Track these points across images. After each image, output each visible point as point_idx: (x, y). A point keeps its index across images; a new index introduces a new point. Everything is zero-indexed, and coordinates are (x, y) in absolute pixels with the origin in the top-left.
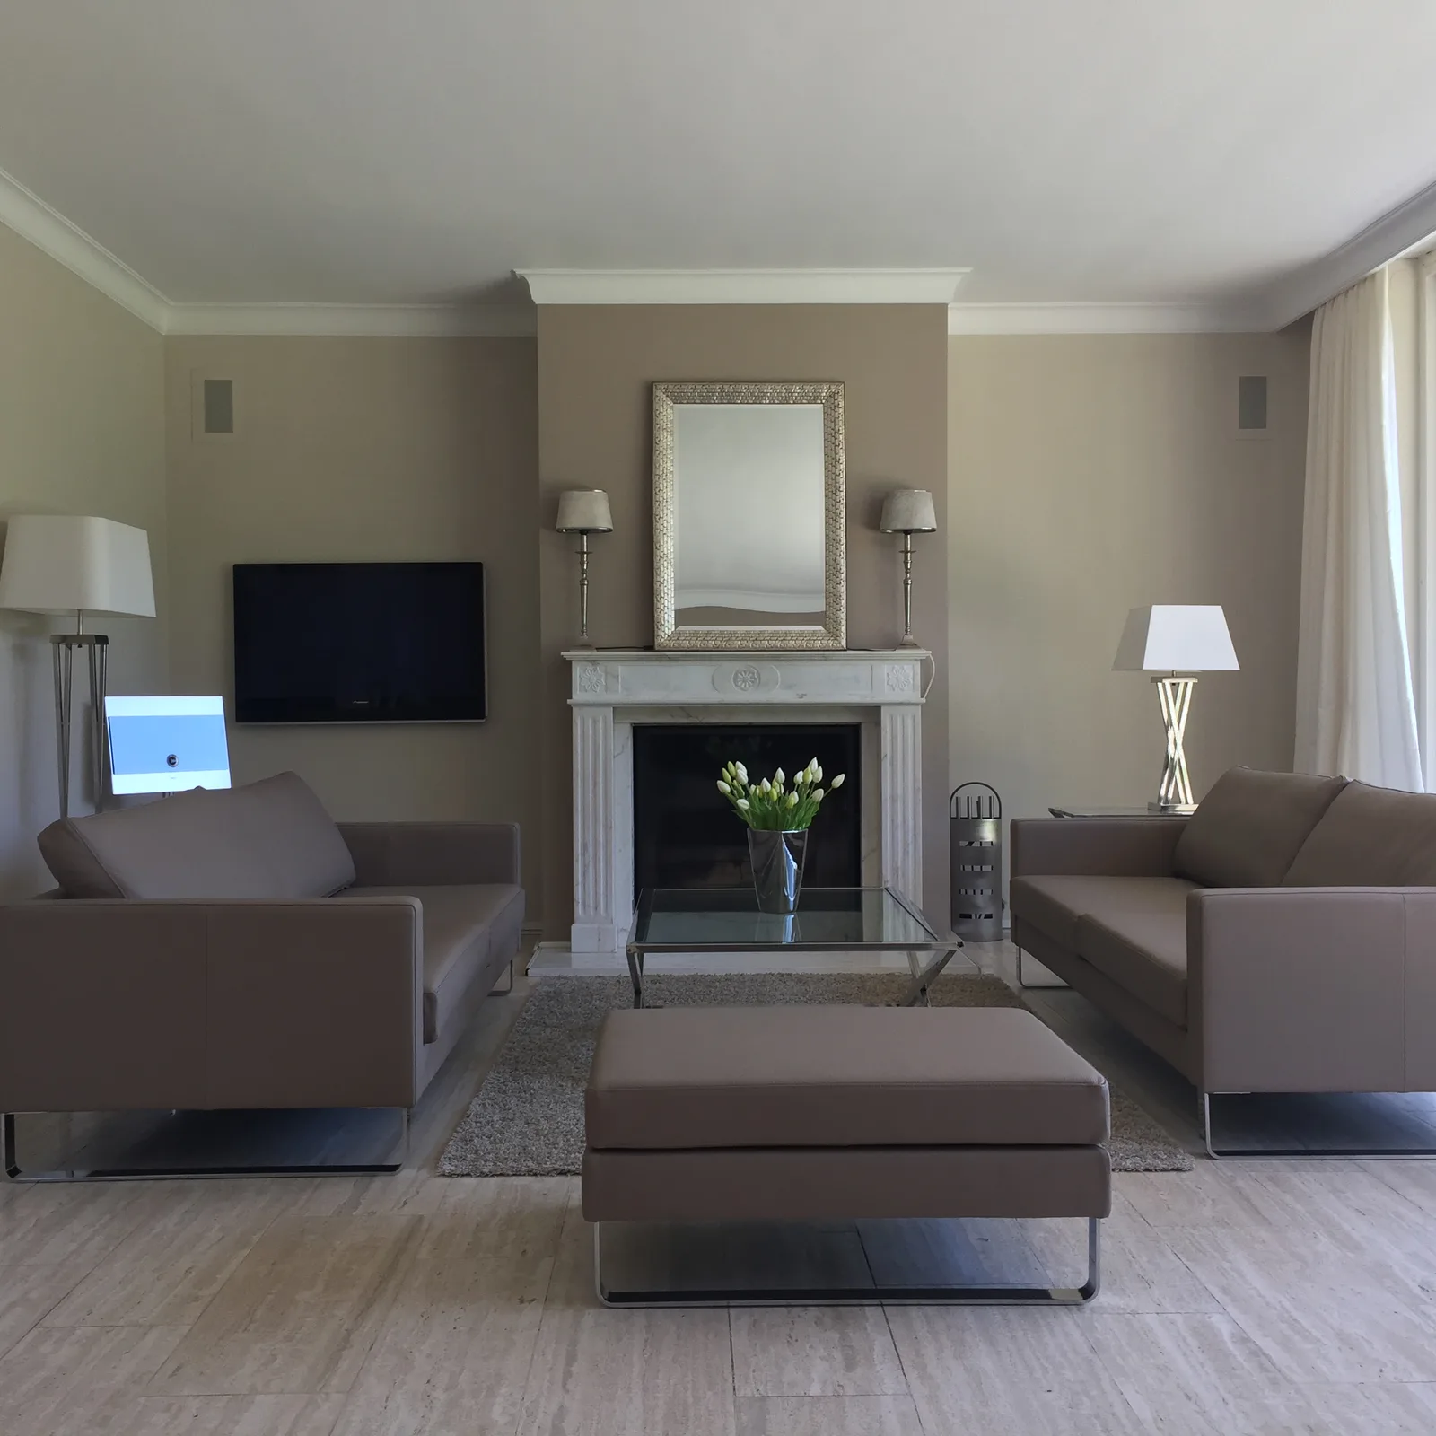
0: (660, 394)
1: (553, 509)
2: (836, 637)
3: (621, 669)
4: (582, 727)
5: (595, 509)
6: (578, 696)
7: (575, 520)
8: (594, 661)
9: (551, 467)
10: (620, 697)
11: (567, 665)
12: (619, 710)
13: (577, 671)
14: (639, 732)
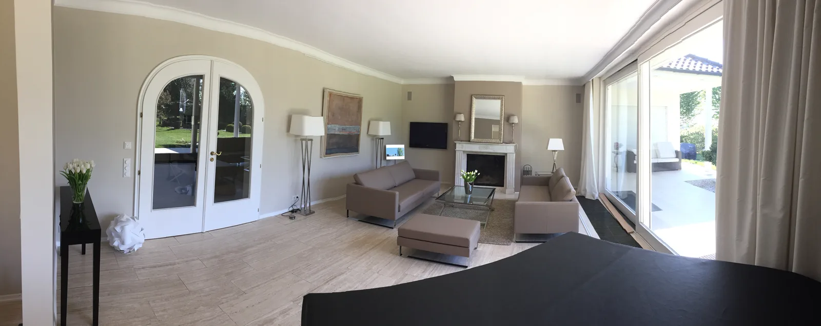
0: (473, 97)
1: (455, 117)
2: (501, 141)
3: (464, 145)
4: (457, 154)
5: (461, 118)
6: (457, 149)
7: (458, 119)
8: (460, 143)
9: (456, 109)
10: (464, 149)
11: (456, 144)
12: (464, 152)
13: (457, 145)
14: (468, 155)
